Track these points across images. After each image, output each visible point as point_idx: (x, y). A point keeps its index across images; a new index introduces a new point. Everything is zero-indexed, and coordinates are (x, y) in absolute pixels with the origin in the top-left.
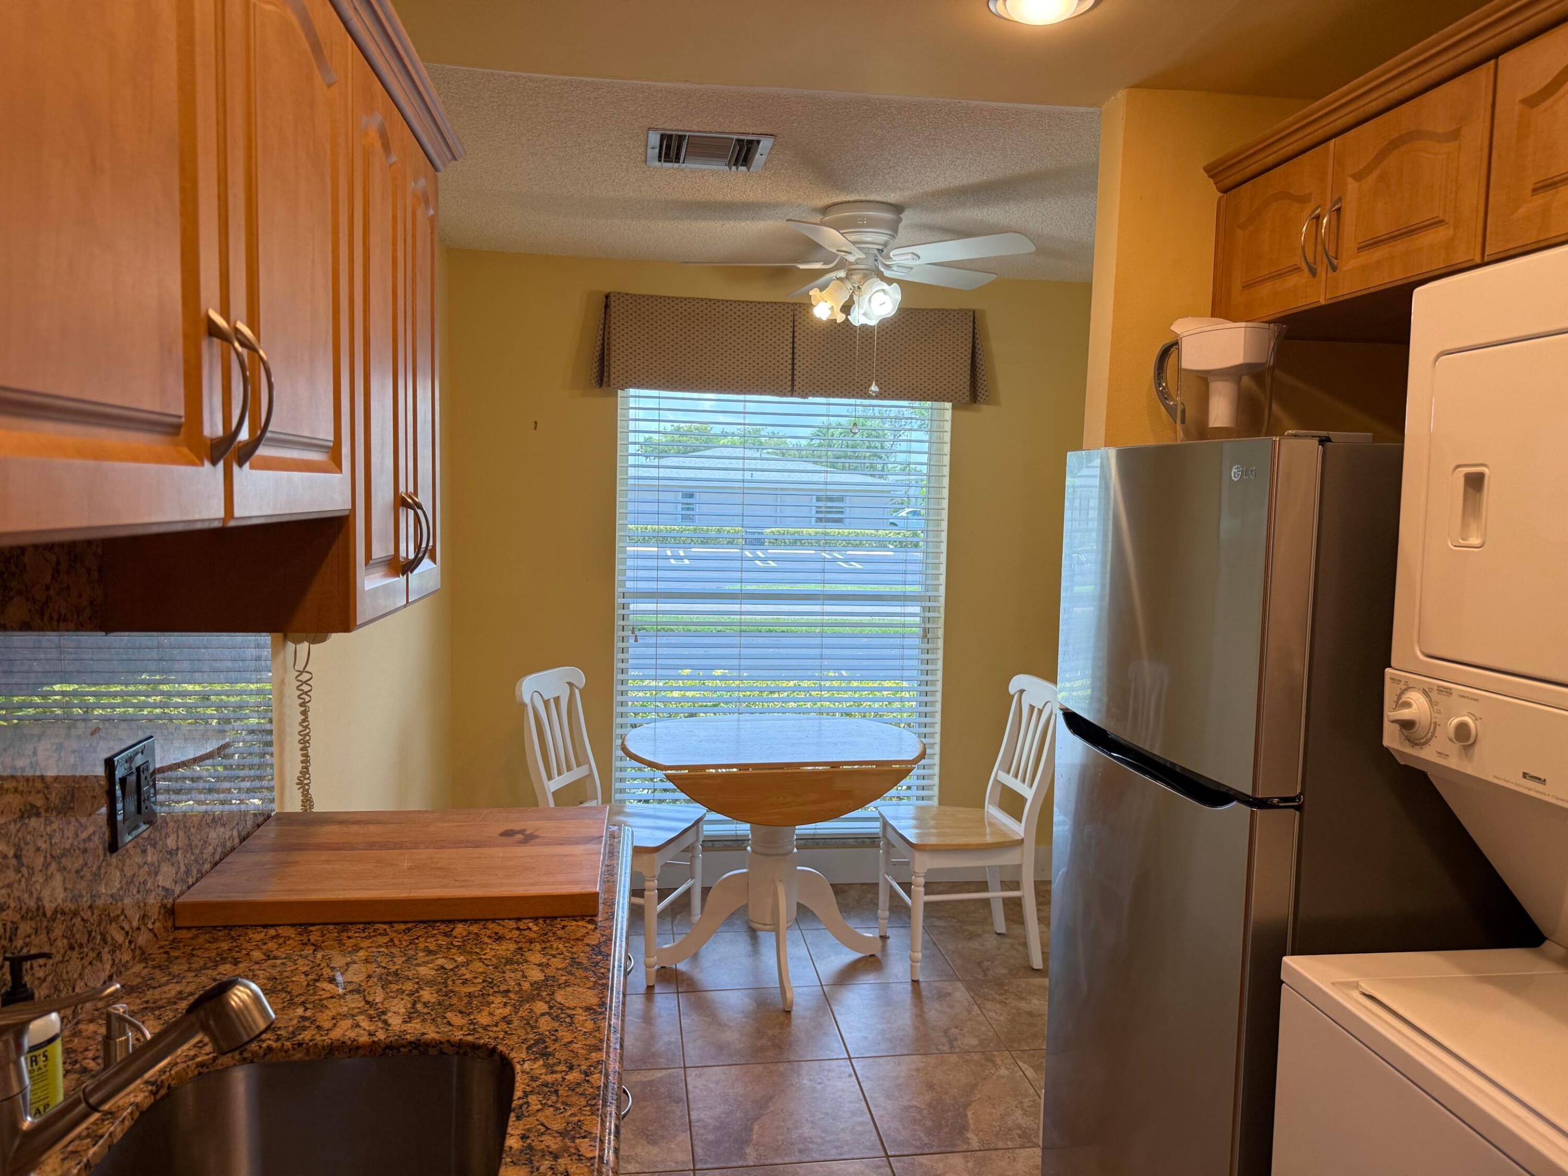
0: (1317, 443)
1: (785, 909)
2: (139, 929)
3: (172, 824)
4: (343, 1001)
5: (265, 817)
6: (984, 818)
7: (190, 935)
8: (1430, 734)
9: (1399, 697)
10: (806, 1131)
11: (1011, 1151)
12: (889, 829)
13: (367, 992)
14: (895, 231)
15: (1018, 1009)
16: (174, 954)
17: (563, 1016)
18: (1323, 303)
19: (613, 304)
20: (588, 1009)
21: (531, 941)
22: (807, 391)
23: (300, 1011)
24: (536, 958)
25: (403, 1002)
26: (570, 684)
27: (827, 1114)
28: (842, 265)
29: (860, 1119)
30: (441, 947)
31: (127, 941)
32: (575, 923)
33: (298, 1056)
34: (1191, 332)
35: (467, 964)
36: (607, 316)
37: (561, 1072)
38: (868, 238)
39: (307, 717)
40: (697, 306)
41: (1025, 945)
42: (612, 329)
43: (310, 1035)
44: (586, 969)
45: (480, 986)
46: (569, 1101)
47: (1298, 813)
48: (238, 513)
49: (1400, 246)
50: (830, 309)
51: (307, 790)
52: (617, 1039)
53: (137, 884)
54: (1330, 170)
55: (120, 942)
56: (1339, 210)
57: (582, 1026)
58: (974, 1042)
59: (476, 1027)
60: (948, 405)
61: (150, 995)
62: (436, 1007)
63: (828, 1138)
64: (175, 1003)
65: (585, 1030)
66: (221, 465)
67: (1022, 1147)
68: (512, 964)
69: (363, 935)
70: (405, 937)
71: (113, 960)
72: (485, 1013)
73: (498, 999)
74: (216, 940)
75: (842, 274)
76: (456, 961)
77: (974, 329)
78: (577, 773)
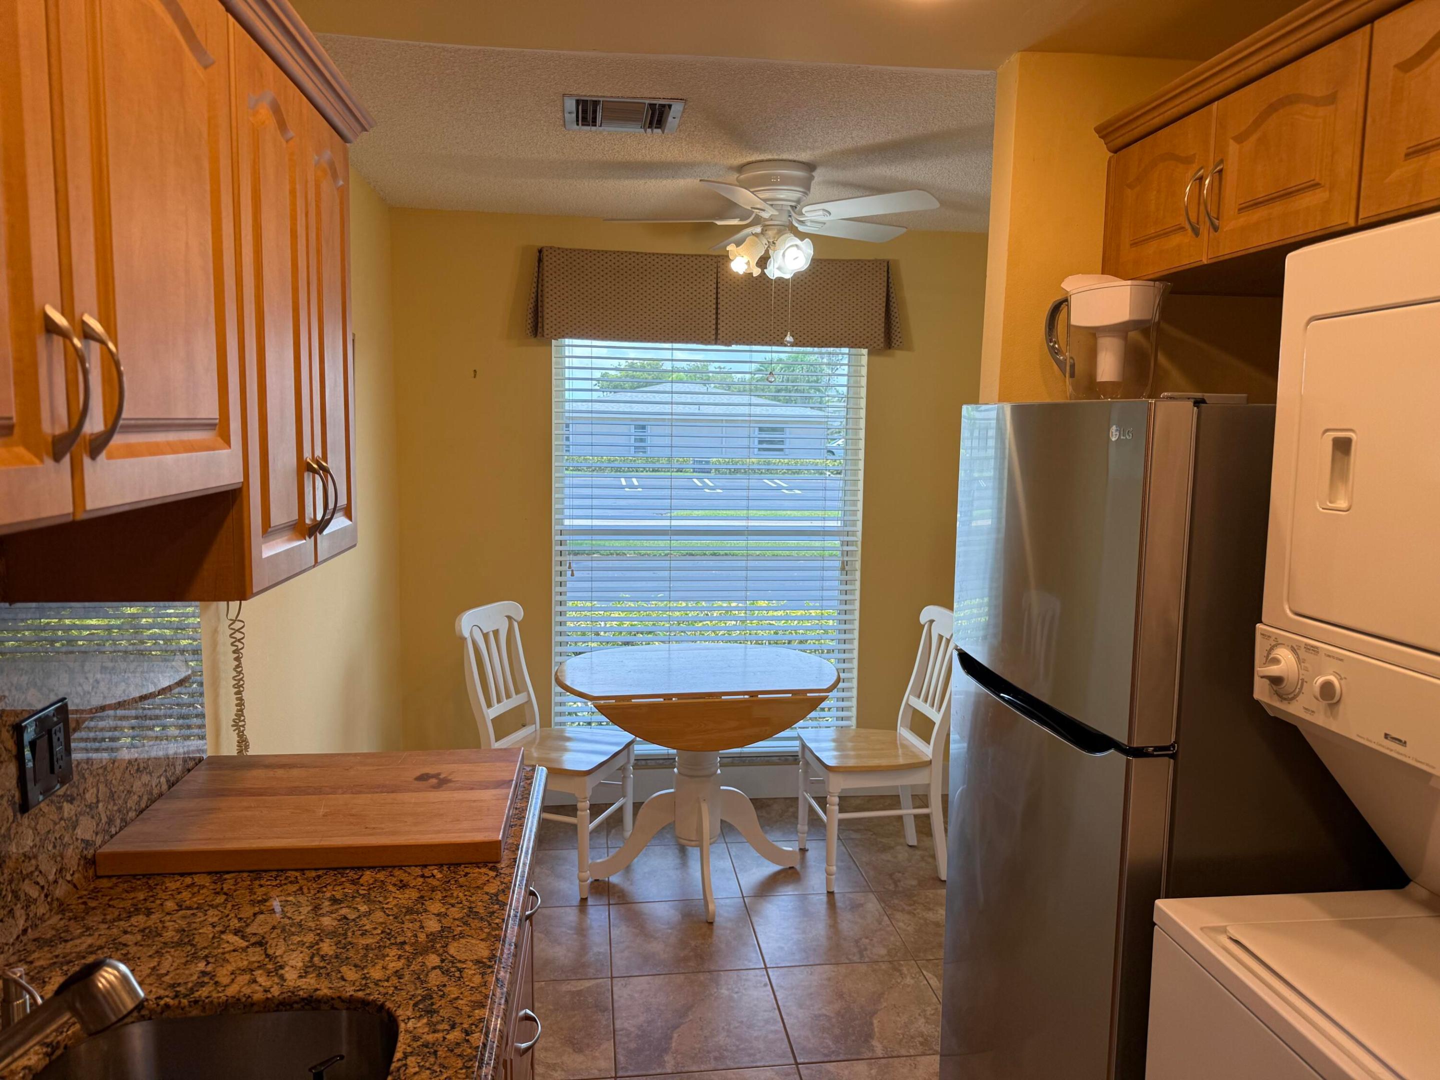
0: (1192, 404)
1: (709, 824)
2: (56, 882)
3: (91, 779)
4: (244, 954)
5: (194, 763)
6: (896, 740)
7: (110, 885)
8: (1297, 690)
9: (1269, 652)
10: (721, 1039)
11: (912, 1058)
12: (807, 751)
13: (268, 945)
14: (808, 188)
15: (925, 920)
16: (93, 904)
17: (453, 969)
18: (1206, 263)
19: (545, 258)
20: (478, 962)
21: (433, 889)
22: (730, 339)
23: (201, 966)
24: (435, 907)
25: (301, 955)
26: (509, 618)
27: (742, 1022)
28: (757, 221)
29: (773, 1028)
30: (346, 896)
31: (43, 895)
32: (477, 870)
33: (195, 1012)
34: (1080, 290)
35: (368, 914)
36: (541, 270)
37: (443, 1031)
38: (782, 195)
39: (240, 663)
40: (625, 259)
41: (934, 857)
42: (545, 282)
43: (207, 992)
44: (482, 919)
45: (379, 938)
46: (446, 1062)
47: (1172, 761)
48: (90, 506)
49: (1277, 208)
50: (747, 263)
51: (243, 732)
52: (502, 994)
53: (53, 839)
54: (1213, 131)
55: (35, 897)
56: (1221, 171)
57: (470, 980)
58: (883, 952)
59: (368, 982)
60: (865, 351)
61: (60, 949)
62: (333, 960)
63: (742, 1046)
64: (84, 957)
65: (472, 985)
66: (67, 459)
67: (924, 1054)
68: (412, 914)
69: (274, 883)
70: (314, 885)
71: (28, 915)
72: (379, 967)
73: (393, 952)
74: (134, 889)
75: (758, 229)
76: (358, 910)
77: (888, 278)
78: (516, 700)
